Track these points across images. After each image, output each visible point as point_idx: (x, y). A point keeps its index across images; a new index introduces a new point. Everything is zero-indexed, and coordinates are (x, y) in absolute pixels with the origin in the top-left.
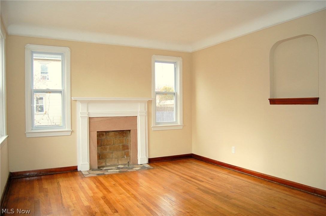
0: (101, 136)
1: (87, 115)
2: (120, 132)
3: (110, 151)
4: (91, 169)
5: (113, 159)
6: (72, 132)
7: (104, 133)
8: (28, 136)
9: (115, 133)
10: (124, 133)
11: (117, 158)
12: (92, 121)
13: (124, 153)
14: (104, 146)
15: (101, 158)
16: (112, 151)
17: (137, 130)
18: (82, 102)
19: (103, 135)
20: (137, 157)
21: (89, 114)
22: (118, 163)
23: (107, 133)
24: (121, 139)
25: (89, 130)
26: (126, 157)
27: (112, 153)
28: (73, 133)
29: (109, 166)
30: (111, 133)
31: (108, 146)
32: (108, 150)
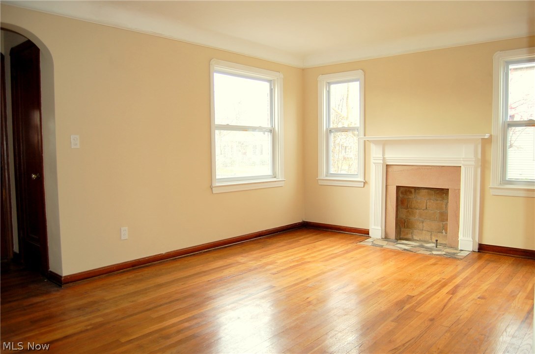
0: (408, 193)
1: (381, 162)
2: (438, 192)
3: (421, 219)
4: (386, 238)
5: (424, 232)
6: (365, 183)
7: (413, 190)
8: (320, 183)
9: (429, 191)
10: (444, 193)
11: (431, 232)
12: (390, 170)
13: (442, 226)
14: (411, 209)
15: (406, 226)
16: (423, 220)
17: (459, 190)
18: (376, 142)
19: (411, 192)
20: (458, 237)
21: (384, 159)
22: (431, 239)
23: (417, 191)
24: (438, 202)
25: (386, 183)
26: (444, 234)
27: (423, 222)
28: (366, 185)
29: (417, 240)
30: (423, 190)
31: (418, 211)
32: (417, 217)
